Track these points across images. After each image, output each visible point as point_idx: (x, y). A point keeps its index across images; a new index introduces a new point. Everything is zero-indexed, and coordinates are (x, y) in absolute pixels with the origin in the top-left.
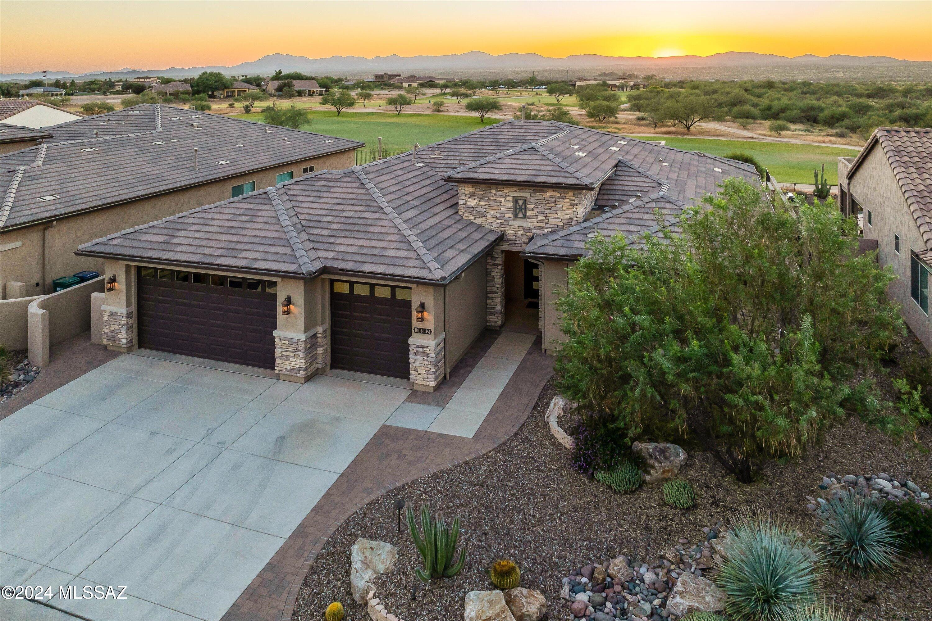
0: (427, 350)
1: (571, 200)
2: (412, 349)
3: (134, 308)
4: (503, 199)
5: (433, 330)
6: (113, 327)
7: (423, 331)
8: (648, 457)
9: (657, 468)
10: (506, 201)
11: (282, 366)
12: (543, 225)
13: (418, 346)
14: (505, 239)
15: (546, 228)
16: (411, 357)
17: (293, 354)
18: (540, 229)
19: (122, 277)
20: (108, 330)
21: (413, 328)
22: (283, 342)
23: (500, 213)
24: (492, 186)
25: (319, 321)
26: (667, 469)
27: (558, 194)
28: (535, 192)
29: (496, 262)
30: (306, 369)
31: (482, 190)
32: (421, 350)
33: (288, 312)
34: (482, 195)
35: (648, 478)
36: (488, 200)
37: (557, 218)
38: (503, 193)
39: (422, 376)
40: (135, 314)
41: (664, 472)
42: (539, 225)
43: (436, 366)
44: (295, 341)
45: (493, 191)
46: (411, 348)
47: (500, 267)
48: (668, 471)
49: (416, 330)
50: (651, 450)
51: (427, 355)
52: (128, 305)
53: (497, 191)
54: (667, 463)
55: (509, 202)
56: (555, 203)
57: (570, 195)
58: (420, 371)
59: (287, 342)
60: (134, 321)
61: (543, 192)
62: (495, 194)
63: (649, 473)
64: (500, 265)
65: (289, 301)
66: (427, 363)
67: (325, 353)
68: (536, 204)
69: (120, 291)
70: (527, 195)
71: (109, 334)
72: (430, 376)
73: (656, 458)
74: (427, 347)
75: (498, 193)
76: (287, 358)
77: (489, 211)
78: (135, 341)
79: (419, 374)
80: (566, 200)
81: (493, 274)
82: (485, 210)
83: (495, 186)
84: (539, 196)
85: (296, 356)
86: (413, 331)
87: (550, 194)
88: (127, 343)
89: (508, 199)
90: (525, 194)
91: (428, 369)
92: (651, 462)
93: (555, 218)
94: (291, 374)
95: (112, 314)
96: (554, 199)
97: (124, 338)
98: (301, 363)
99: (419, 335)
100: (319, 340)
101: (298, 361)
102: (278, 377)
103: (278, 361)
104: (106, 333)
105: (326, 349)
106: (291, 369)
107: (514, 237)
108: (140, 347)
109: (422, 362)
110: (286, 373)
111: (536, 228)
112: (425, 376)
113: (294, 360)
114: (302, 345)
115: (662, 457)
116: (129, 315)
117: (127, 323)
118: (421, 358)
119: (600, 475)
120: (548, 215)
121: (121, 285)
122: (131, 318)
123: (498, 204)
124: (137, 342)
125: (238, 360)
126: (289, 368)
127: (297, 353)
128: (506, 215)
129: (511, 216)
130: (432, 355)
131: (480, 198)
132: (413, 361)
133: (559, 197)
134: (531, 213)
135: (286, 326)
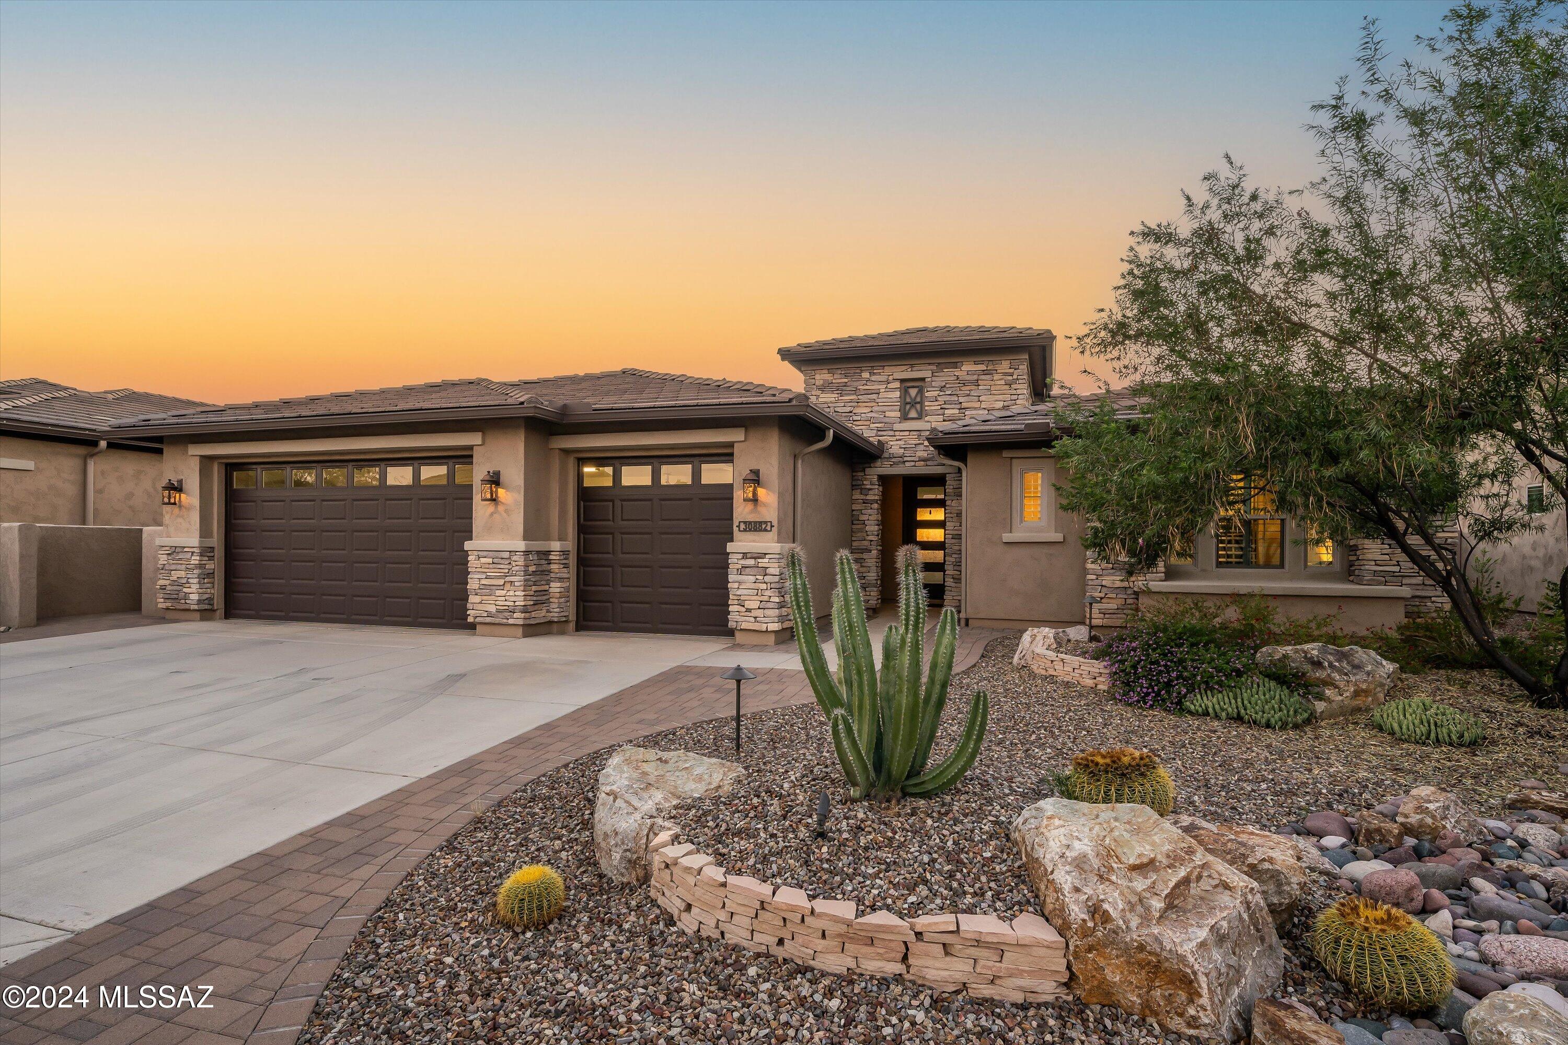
0: (763, 562)
1: (1006, 374)
2: (735, 561)
3: (216, 540)
4: (882, 387)
5: (775, 523)
6: (175, 575)
7: (756, 527)
8: (1307, 667)
9: (1342, 684)
10: (888, 390)
11: (480, 607)
13: (745, 556)
14: (886, 455)
16: (731, 578)
17: (501, 582)
19: (193, 482)
20: (167, 582)
21: (736, 523)
22: (483, 560)
23: (877, 412)
24: (864, 368)
25: (556, 534)
26: (1364, 686)
27: (983, 367)
28: (941, 366)
29: (868, 497)
30: (525, 610)
31: (846, 375)
32: (751, 562)
33: (494, 500)
34: (845, 385)
35: (1320, 706)
36: (856, 391)
37: (980, 408)
38: (883, 377)
39: (754, 613)
40: (219, 553)
41: (1357, 694)
43: (781, 592)
44: (506, 555)
45: (866, 375)
46: (733, 559)
47: (875, 506)
48: (1366, 692)
49: (742, 526)
50: (1315, 652)
51: (764, 572)
52: (205, 532)
53: (871, 374)
54: (1361, 676)
55: (893, 390)
56: (976, 383)
57: (1004, 366)
58: (748, 604)
59: (490, 560)
60: (216, 565)
61: (955, 365)
62: (868, 380)
63: (1320, 697)
64: (876, 501)
65: (495, 480)
66: (764, 586)
67: (564, 594)
68: (942, 388)
69: (189, 508)
70: (925, 373)
71: (169, 588)
72: (769, 612)
73: (1331, 665)
74: (764, 556)
75: (873, 378)
76: (489, 590)
77: (856, 411)
78: (219, 603)
79: (748, 610)
80: (996, 376)
81: (862, 518)
82: (848, 409)
83: (868, 366)
84: (948, 375)
85: (508, 586)
86: (735, 529)
87: (968, 368)
88: (200, 602)
89: (891, 385)
91: (766, 598)
92: (1320, 674)
93: (975, 408)
94: (497, 620)
95: (174, 551)
96: (975, 377)
97: (194, 593)
98: (516, 596)
99: (749, 534)
100: (553, 566)
101: (511, 593)
102: (472, 629)
103: (473, 599)
104: (163, 588)
105: (567, 589)
106: (498, 611)
107: (902, 451)
108: (229, 614)
109: (753, 585)
110: (488, 620)
112: (759, 613)
113: (503, 593)
114: (519, 560)
115: (1345, 664)
116: (207, 552)
117: (201, 566)
118: (752, 578)
120: (964, 405)
121: (191, 498)
122: (211, 558)
123: (874, 396)
124: (222, 606)
126: (492, 609)
127: (508, 579)
128: (887, 414)
129: (898, 414)
130: (774, 570)
131: (841, 390)
132: (736, 585)
133: (985, 373)
134: (929, 406)
135: (489, 529)
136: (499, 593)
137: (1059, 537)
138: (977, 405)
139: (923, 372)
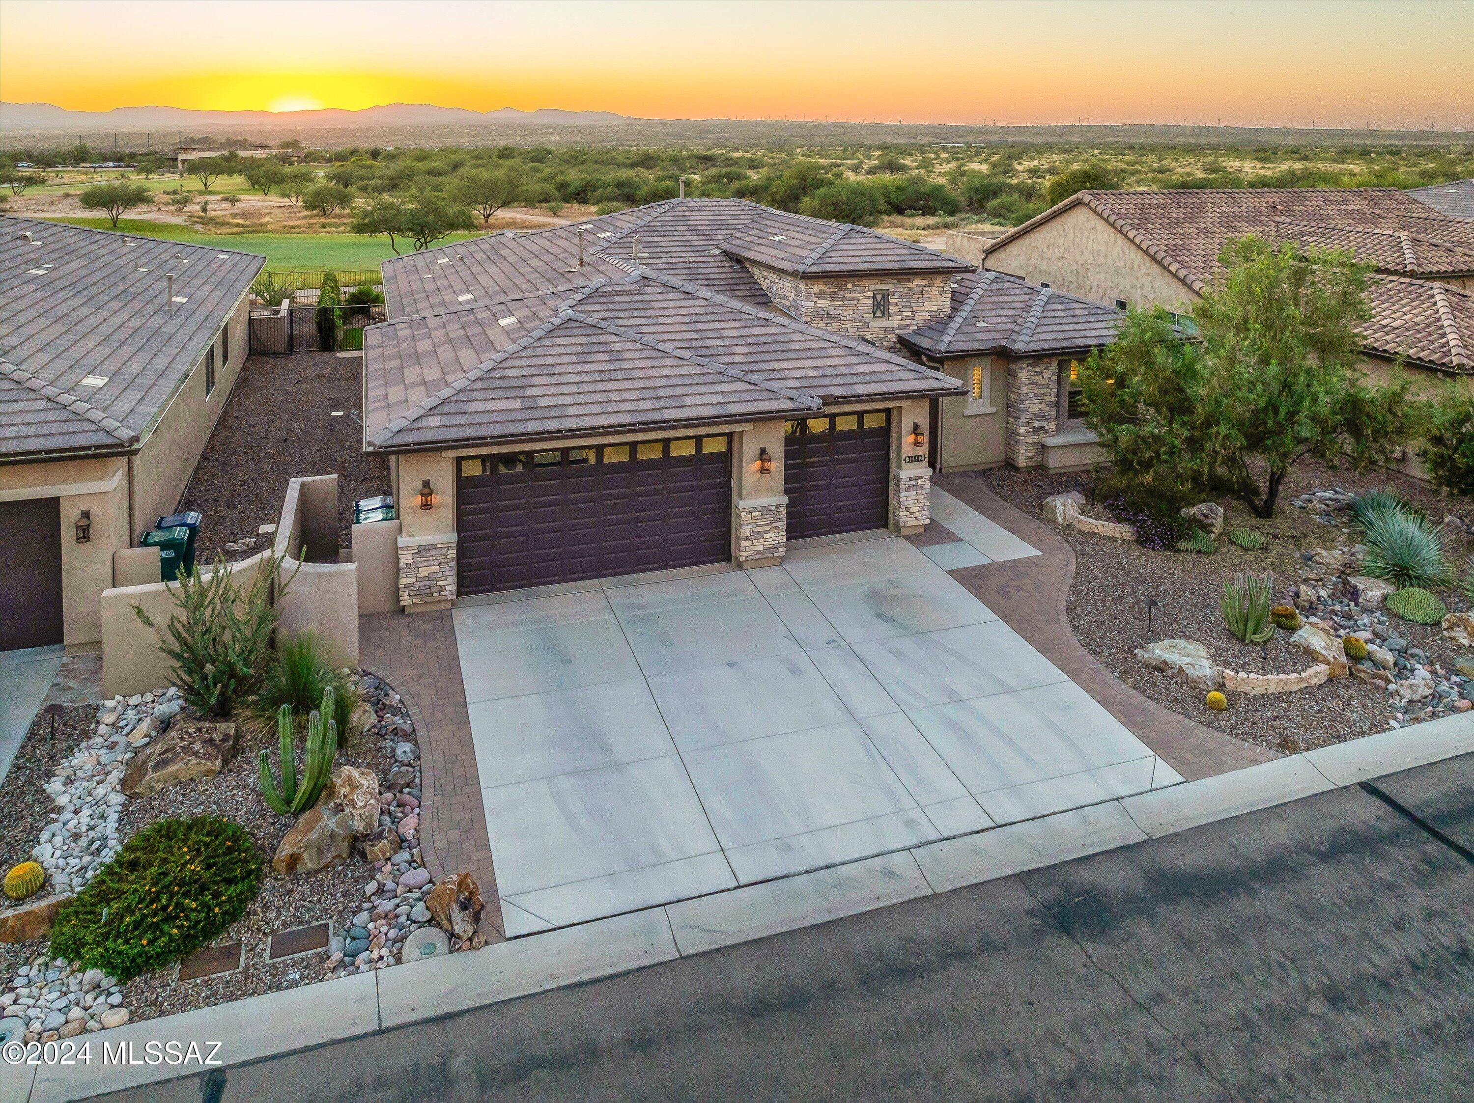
0: (921, 482)
1: (937, 287)
2: (904, 484)
4: (861, 295)
5: (925, 455)
6: (423, 572)
7: (915, 459)
10: (865, 298)
11: (748, 548)
12: (908, 322)
13: (911, 479)
15: (911, 325)
16: (902, 494)
17: (768, 528)
18: (905, 327)
20: (414, 580)
21: (903, 459)
22: (753, 514)
23: (857, 314)
24: (848, 280)
27: (926, 282)
28: (900, 281)
31: (835, 287)
32: (914, 482)
34: (835, 293)
36: (843, 299)
38: (860, 289)
39: (915, 515)
42: (904, 323)
44: (772, 508)
45: (850, 286)
46: (902, 482)
49: (907, 460)
51: (921, 487)
53: (854, 285)
55: (869, 298)
56: (922, 293)
57: (938, 281)
58: (912, 510)
59: (759, 514)
61: (909, 281)
62: (851, 290)
66: (921, 497)
68: (900, 297)
69: (440, 506)
70: (891, 287)
72: (922, 513)
74: (921, 478)
75: (856, 288)
76: (756, 536)
77: (843, 313)
79: (912, 513)
80: (934, 289)
82: (839, 312)
83: (852, 279)
84: (905, 286)
85: (773, 529)
86: (903, 462)
87: (917, 282)
89: (867, 294)
90: (888, 285)
91: (922, 505)
93: (921, 312)
95: (422, 550)
96: (921, 289)
98: (780, 536)
99: (911, 465)
101: (776, 535)
102: (740, 566)
104: (409, 585)
106: (765, 549)
109: (914, 498)
110: (758, 556)
111: (901, 327)
112: (918, 514)
113: (770, 535)
114: (783, 511)
118: (914, 493)
119: (1183, 545)
120: (914, 309)
121: (443, 498)
123: (855, 302)
125: (656, 565)
126: (761, 548)
127: (774, 525)
128: (864, 315)
129: (871, 315)
130: (926, 486)
131: (833, 297)
133: (926, 286)
134: (893, 309)
135: (756, 490)
136: (766, 536)
137: (993, 410)
138: (922, 309)
139: (890, 286)
